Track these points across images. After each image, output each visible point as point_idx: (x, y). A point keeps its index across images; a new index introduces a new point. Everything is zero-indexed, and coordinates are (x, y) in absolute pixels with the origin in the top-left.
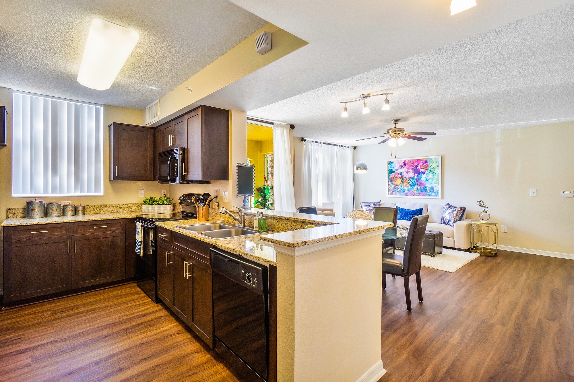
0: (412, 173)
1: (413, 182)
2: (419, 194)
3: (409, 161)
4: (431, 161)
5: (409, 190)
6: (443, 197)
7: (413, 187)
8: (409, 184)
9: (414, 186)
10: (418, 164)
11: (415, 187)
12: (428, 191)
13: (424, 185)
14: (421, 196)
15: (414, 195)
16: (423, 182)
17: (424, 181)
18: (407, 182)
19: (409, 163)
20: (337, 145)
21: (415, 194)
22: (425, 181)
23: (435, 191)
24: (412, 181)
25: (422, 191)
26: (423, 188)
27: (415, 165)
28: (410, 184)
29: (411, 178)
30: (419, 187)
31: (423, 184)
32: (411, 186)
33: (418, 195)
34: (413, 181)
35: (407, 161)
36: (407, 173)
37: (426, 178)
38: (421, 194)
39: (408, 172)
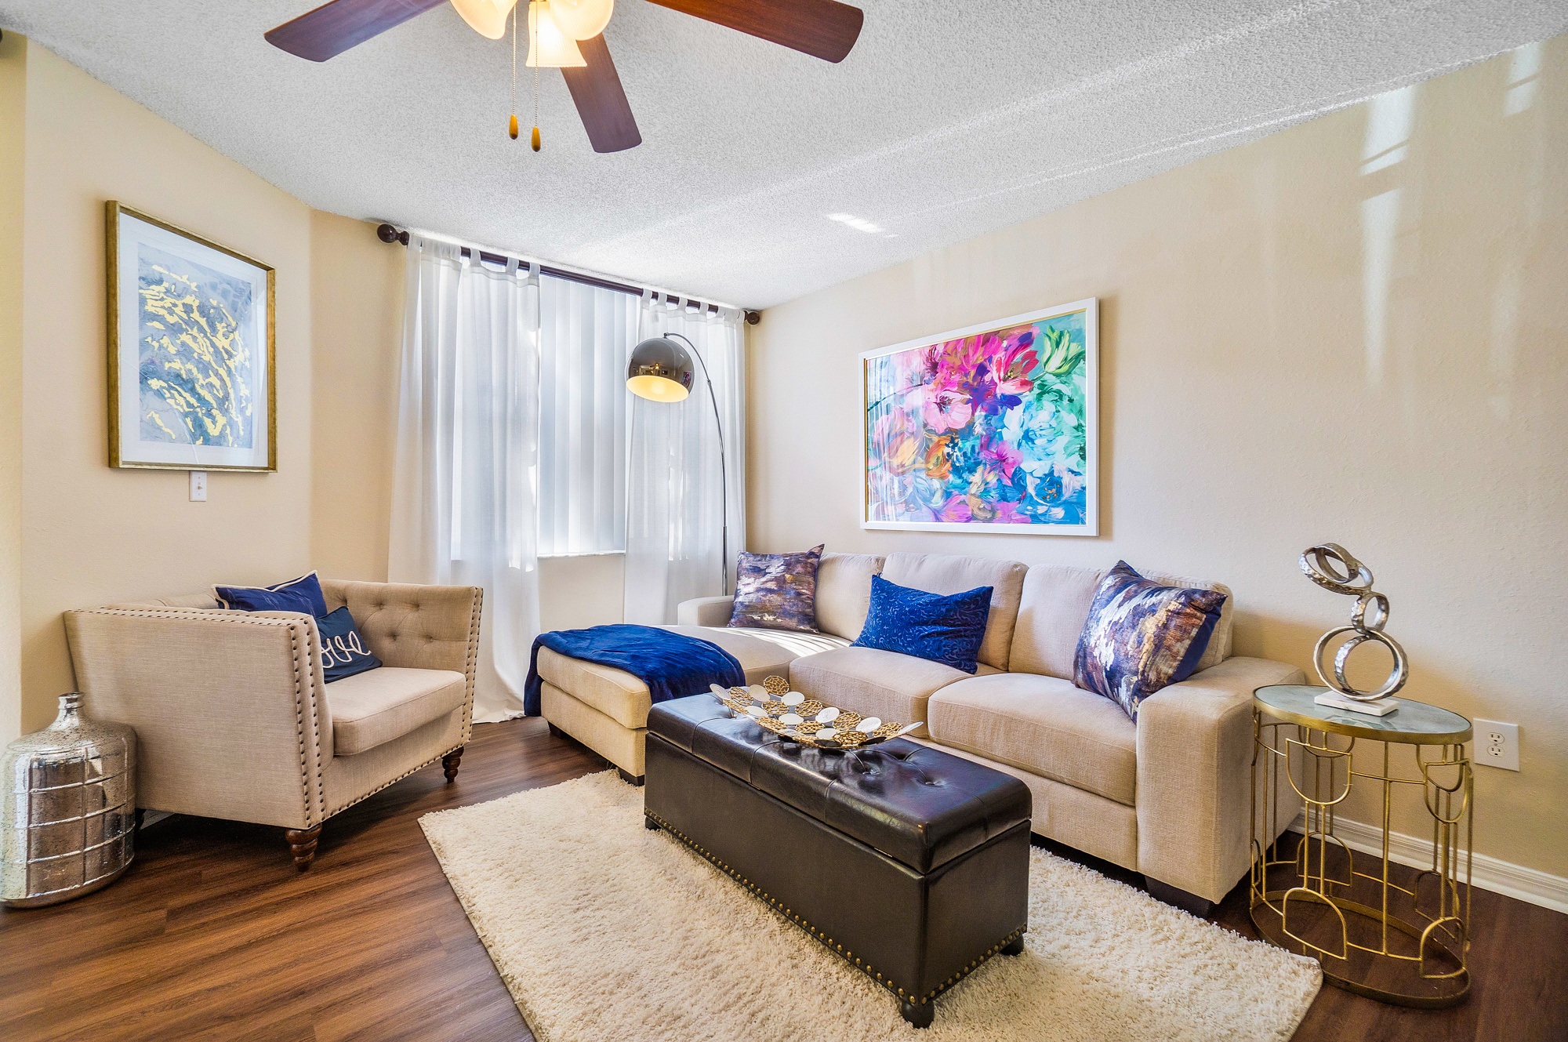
0: (960, 405)
1: (965, 454)
2: (993, 511)
3: (950, 349)
4: (1049, 332)
5: (947, 495)
6: (1104, 530)
7: (965, 475)
8: (948, 465)
9: (972, 471)
10: (990, 359)
11: (976, 478)
12: (1033, 494)
13: (1014, 463)
14: (1000, 521)
15: (969, 519)
16: (1011, 451)
17: (1016, 445)
18: (940, 454)
19: (948, 359)
20: (640, 292)
21: (976, 511)
22: (1019, 445)
23: (1067, 494)
24: (960, 449)
25: (1004, 498)
26: (1009, 483)
27: (973, 366)
28: (953, 465)
29: (956, 431)
30: (992, 478)
31: (1011, 460)
32: (957, 471)
33: (989, 516)
34: (968, 446)
35: (940, 349)
36: (941, 410)
37: (1025, 428)
38: (999, 514)
39: (944, 403)
